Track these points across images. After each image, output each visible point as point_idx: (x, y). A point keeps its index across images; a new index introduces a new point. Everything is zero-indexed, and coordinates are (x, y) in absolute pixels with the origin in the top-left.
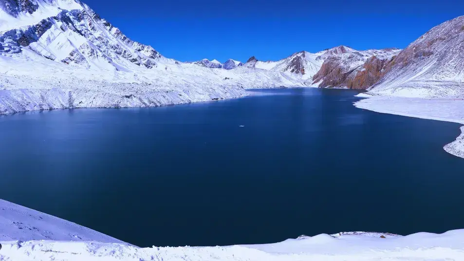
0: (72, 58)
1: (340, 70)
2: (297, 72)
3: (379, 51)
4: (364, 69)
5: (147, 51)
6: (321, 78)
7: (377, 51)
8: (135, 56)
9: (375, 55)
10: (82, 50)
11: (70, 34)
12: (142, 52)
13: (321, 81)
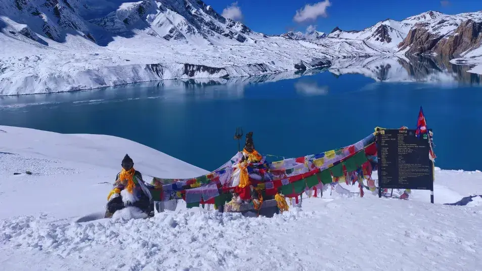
0: (172, 34)
1: (429, 35)
2: (382, 41)
3: (476, 13)
4: (457, 34)
5: (238, 27)
6: (408, 45)
7: (473, 13)
8: (227, 31)
9: (470, 18)
10: (180, 28)
11: (169, 13)
12: (234, 27)
13: (408, 48)
